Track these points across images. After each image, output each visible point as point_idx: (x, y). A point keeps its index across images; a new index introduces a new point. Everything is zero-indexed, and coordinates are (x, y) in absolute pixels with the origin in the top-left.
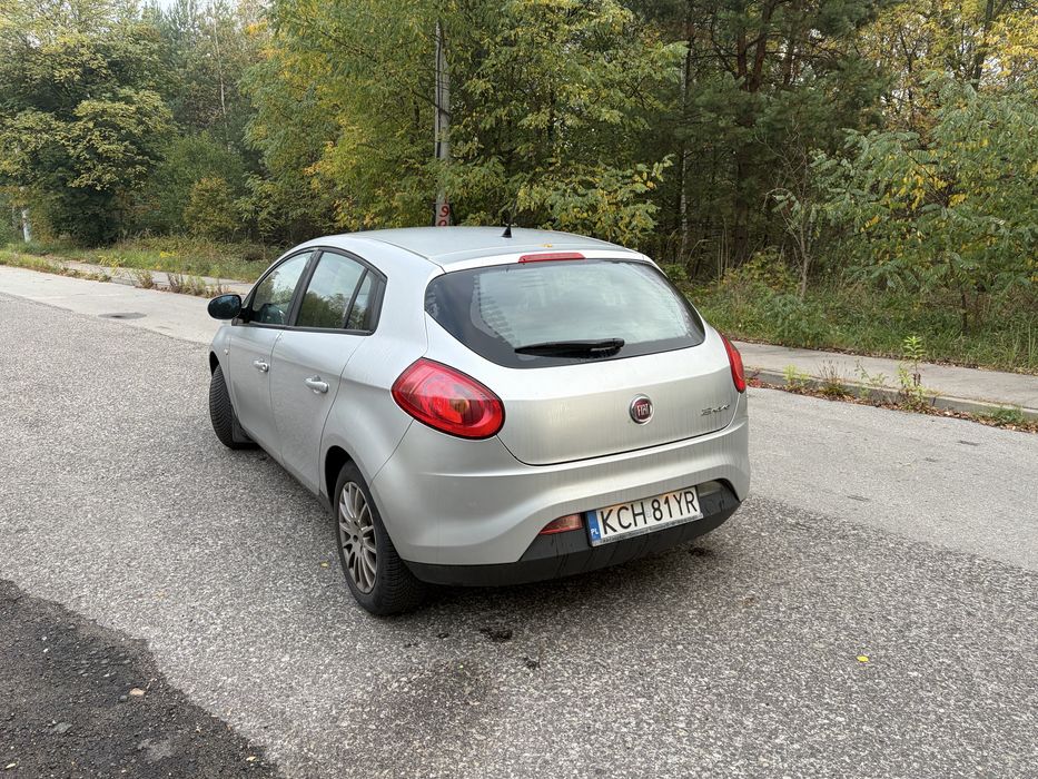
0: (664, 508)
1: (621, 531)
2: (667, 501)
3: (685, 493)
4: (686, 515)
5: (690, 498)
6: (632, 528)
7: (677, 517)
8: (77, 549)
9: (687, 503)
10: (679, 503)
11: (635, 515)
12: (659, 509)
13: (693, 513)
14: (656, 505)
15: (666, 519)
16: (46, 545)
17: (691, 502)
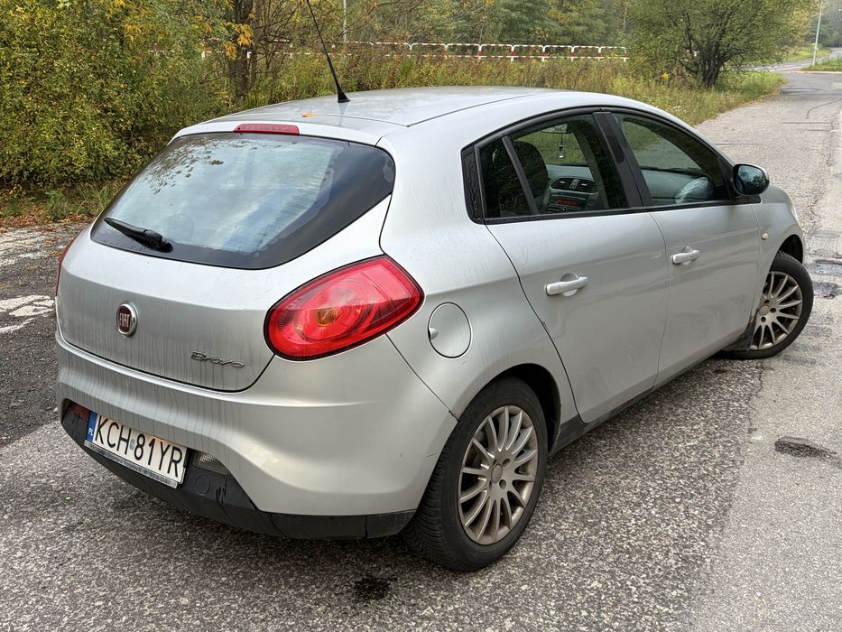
0: (147, 448)
1: (106, 446)
2: (152, 444)
3: (174, 448)
4: (163, 473)
5: (176, 457)
6: (114, 450)
7: (154, 467)
9: (172, 460)
10: (163, 454)
11: (121, 439)
12: (141, 446)
13: (172, 475)
14: (141, 442)
15: (143, 463)
17: (176, 462)
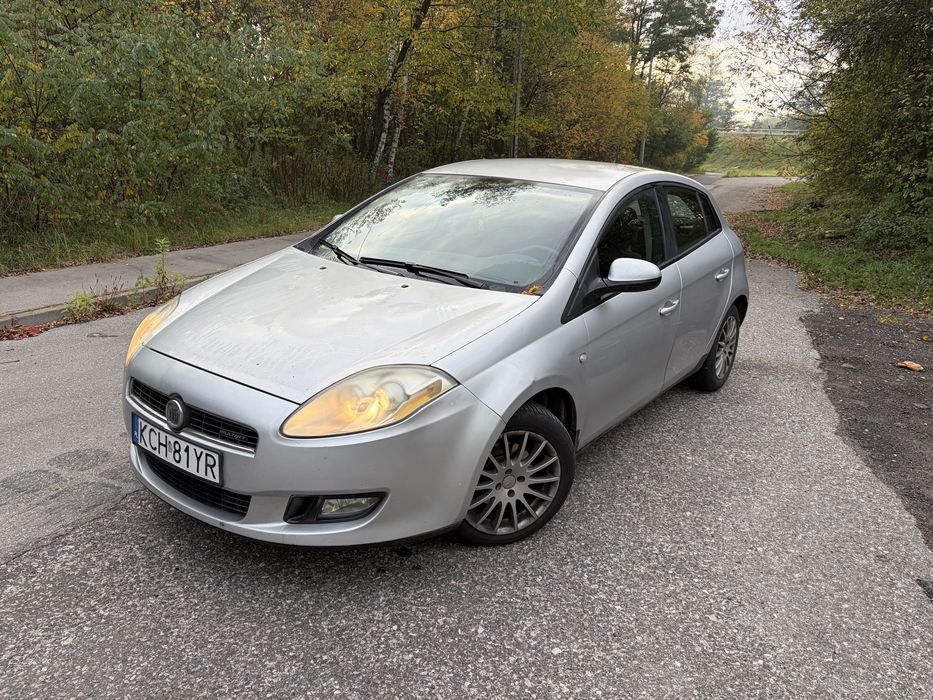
8: (839, 504)
16: (865, 522)
